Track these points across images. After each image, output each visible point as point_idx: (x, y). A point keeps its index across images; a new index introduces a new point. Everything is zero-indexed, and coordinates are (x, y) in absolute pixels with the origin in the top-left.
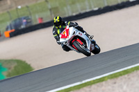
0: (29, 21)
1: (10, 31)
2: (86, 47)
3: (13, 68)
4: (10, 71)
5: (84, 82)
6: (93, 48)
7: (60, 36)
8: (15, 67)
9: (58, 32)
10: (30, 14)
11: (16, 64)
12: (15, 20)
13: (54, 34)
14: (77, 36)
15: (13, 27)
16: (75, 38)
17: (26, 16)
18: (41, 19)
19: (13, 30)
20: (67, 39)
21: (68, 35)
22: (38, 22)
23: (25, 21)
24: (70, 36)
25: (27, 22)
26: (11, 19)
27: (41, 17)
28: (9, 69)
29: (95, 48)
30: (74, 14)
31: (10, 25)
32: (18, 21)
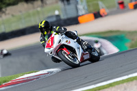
13: (41, 41)
14: (64, 45)
16: (62, 47)
28: (133, 40)
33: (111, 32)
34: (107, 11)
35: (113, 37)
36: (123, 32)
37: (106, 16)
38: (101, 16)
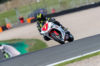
0: (45, 11)
1: (31, 18)
2: (61, 37)
3: (33, 45)
4: (31, 47)
5: (84, 55)
6: (67, 38)
7: (42, 29)
8: (35, 45)
9: (41, 25)
10: (46, 6)
11: (35, 42)
12: (35, 11)
13: (38, 27)
14: (54, 29)
15: (33, 16)
16: (53, 30)
17: (43, 7)
18: (54, 10)
19: (33, 18)
20: (47, 31)
21: (47, 28)
22: (52, 12)
23: (42, 11)
24: (49, 29)
25: (44, 12)
26: (32, 9)
27: (53, 8)
28: (30, 45)
29: (69, 37)
30: (78, 7)
31: (31, 14)
32: (37, 11)
33: (15, 40)
34: (11, 25)
35: (16, 43)
36: (23, 40)
37: (10, 28)
38: (7, 29)
